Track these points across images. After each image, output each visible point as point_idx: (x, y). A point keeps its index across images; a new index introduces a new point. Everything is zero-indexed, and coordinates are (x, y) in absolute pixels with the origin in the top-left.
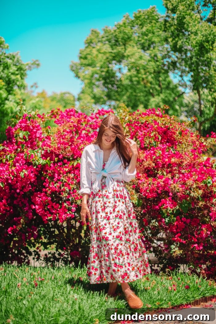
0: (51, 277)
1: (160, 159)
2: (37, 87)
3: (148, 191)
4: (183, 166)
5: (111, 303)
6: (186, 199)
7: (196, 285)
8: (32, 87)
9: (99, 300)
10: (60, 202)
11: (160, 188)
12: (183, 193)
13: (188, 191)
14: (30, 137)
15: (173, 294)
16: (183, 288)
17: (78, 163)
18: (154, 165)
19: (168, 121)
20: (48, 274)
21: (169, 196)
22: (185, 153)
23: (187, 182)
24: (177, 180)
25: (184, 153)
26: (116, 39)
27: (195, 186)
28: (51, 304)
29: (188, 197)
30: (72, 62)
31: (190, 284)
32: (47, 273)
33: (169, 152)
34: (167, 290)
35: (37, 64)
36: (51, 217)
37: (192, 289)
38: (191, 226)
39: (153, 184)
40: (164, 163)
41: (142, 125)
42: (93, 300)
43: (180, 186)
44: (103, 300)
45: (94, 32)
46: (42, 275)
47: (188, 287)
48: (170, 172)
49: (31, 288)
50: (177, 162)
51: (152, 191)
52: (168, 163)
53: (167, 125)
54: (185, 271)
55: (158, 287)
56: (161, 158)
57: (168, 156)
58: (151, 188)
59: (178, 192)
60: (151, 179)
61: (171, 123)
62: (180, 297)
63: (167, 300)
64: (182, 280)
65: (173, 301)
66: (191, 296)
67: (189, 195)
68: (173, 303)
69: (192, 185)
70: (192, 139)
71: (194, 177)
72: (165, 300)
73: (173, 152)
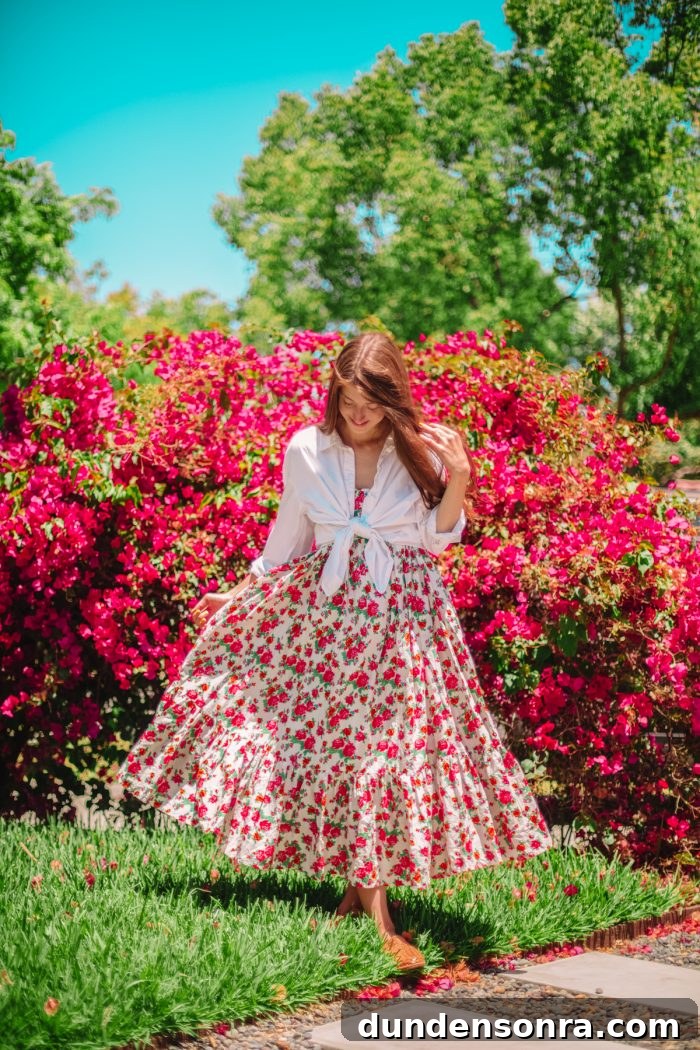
0: (141, 857)
1: (490, 488)
2: (103, 276)
4: (564, 511)
5: (326, 936)
6: (571, 615)
7: (598, 885)
8: (90, 274)
9: (289, 928)
10: (172, 622)
12: (562, 594)
13: (577, 589)
14: (78, 419)
15: (524, 912)
16: (559, 892)
17: (227, 499)
19: (517, 368)
20: (130, 848)
21: (517, 604)
22: (569, 469)
23: (573, 559)
24: (544, 555)
25: (564, 469)
26: (359, 126)
27: (598, 572)
28: (136, 937)
29: (576, 608)
30: (219, 196)
31: (582, 881)
32: (127, 847)
33: (518, 466)
34: (507, 898)
35: (105, 204)
36: (143, 669)
37: (587, 897)
38: (584, 701)
39: (467, 565)
40: (503, 500)
41: (435, 383)
42: (270, 927)
43: (553, 571)
44: (300, 927)
45: (289, 103)
46: (113, 852)
47: (573, 891)
48: (521, 528)
49: (73, 889)
50: (544, 499)
51: (463, 587)
52: (514, 500)
53: (511, 381)
54: (565, 844)
55: (480, 889)
56: (492, 484)
57: (516, 477)
58: (461, 578)
59: (545, 592)
60: (458, 550)
61: (524, 375)
62: (548, 921)
63: (506, 930)
64: (555, 870)
65: (527, 934)
66: (582, 918)
67: (579, 600)
68: (525, 938)
69: (590, 569)
70: (593, 426)
71: (595, 543)
72: (501, 930)
73: (531, 466)
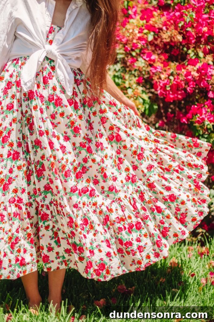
1: (193, 28)
3: (168, 89)
11: (192, 83)
18: (180, 38)
21: (207, 99)
39: (178, 75)
40: (200, 35)
48: (211, 51)
51: (176, 88)
52: (207, 35)
56: (195, 26)
58: (175, 82)
60: (173, 66)
